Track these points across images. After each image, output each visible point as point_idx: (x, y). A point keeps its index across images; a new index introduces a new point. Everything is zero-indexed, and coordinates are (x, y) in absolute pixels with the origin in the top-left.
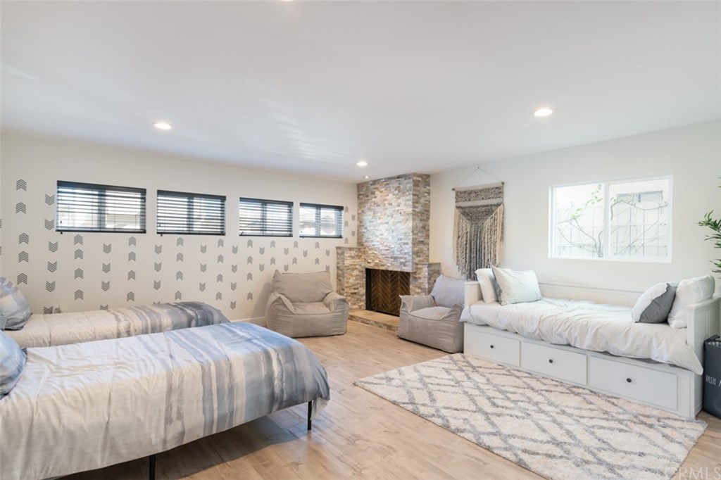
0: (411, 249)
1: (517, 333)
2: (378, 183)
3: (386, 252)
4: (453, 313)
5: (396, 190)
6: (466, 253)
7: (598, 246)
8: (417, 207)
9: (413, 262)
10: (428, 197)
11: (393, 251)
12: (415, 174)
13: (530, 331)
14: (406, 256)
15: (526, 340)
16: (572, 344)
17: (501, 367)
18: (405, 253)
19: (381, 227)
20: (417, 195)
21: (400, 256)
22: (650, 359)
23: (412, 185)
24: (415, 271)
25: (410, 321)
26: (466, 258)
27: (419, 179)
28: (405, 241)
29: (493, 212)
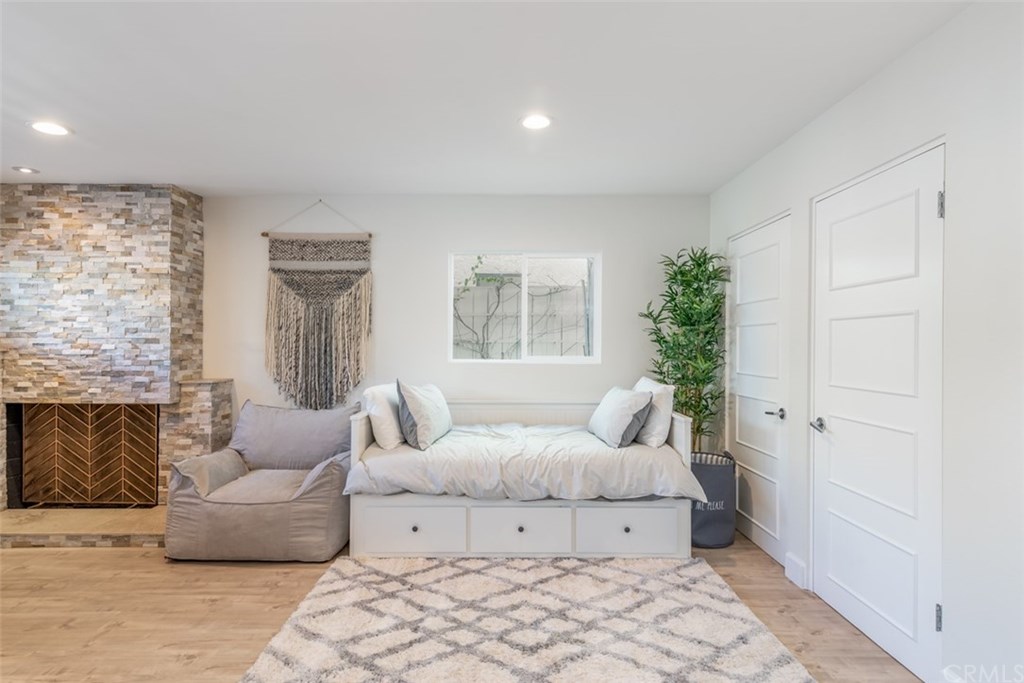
0: (167, 353)
1: (464, 495)
2: (55, 194)
3: (85, 362)
4: (325, 479)
5: (117, 216)
6: (297, 359)
7: (481, 342)
8: (180, 262)
9: (171, 381)
10: (200, 242)
11: (111, 359)
12: (175, 189)
13: (488, 488)
14: (155, 368)
15: (476, 503)
16: (555, 495)
17: (436, 562)
18: (151, 363)
19: (67, 301)
20: (181, 236)
21: (134, 368)
22: (653, 495)
23: (169, 211)
24: (176, 399)
25: (210, 515)
26: (296, 367)
27: (184, 201)
28: (150, 336)
29: (352, 284)
